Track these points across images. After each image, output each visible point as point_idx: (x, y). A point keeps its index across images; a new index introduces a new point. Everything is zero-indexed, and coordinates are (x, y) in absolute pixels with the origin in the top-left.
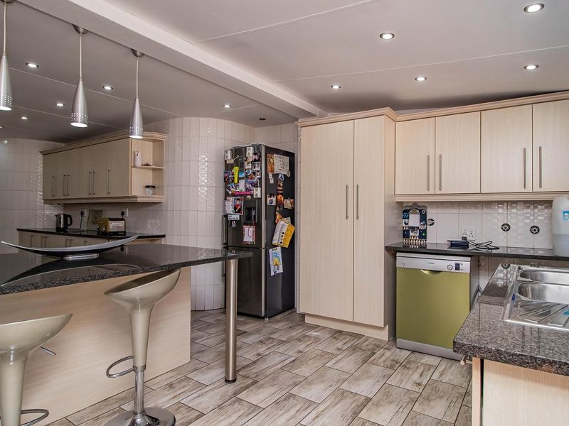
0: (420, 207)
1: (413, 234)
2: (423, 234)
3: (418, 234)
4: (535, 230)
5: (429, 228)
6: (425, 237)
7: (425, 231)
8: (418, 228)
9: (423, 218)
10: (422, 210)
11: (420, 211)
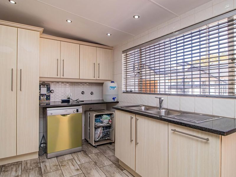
0: (47, 84)
1: (43, 98)
2: (48, 98)
3: (45, 98)
4: (92, 93)
5: (52, 95)
6: (49, 99)
7: (49, 96)
8: (45, 94)
9: (49, 90)
10: (48, 85)
11: (47, 86)
